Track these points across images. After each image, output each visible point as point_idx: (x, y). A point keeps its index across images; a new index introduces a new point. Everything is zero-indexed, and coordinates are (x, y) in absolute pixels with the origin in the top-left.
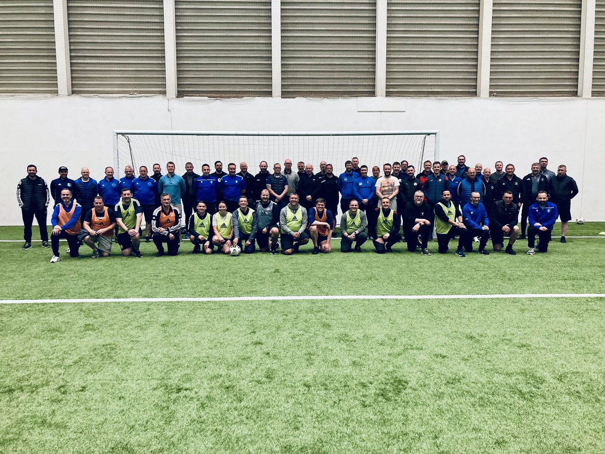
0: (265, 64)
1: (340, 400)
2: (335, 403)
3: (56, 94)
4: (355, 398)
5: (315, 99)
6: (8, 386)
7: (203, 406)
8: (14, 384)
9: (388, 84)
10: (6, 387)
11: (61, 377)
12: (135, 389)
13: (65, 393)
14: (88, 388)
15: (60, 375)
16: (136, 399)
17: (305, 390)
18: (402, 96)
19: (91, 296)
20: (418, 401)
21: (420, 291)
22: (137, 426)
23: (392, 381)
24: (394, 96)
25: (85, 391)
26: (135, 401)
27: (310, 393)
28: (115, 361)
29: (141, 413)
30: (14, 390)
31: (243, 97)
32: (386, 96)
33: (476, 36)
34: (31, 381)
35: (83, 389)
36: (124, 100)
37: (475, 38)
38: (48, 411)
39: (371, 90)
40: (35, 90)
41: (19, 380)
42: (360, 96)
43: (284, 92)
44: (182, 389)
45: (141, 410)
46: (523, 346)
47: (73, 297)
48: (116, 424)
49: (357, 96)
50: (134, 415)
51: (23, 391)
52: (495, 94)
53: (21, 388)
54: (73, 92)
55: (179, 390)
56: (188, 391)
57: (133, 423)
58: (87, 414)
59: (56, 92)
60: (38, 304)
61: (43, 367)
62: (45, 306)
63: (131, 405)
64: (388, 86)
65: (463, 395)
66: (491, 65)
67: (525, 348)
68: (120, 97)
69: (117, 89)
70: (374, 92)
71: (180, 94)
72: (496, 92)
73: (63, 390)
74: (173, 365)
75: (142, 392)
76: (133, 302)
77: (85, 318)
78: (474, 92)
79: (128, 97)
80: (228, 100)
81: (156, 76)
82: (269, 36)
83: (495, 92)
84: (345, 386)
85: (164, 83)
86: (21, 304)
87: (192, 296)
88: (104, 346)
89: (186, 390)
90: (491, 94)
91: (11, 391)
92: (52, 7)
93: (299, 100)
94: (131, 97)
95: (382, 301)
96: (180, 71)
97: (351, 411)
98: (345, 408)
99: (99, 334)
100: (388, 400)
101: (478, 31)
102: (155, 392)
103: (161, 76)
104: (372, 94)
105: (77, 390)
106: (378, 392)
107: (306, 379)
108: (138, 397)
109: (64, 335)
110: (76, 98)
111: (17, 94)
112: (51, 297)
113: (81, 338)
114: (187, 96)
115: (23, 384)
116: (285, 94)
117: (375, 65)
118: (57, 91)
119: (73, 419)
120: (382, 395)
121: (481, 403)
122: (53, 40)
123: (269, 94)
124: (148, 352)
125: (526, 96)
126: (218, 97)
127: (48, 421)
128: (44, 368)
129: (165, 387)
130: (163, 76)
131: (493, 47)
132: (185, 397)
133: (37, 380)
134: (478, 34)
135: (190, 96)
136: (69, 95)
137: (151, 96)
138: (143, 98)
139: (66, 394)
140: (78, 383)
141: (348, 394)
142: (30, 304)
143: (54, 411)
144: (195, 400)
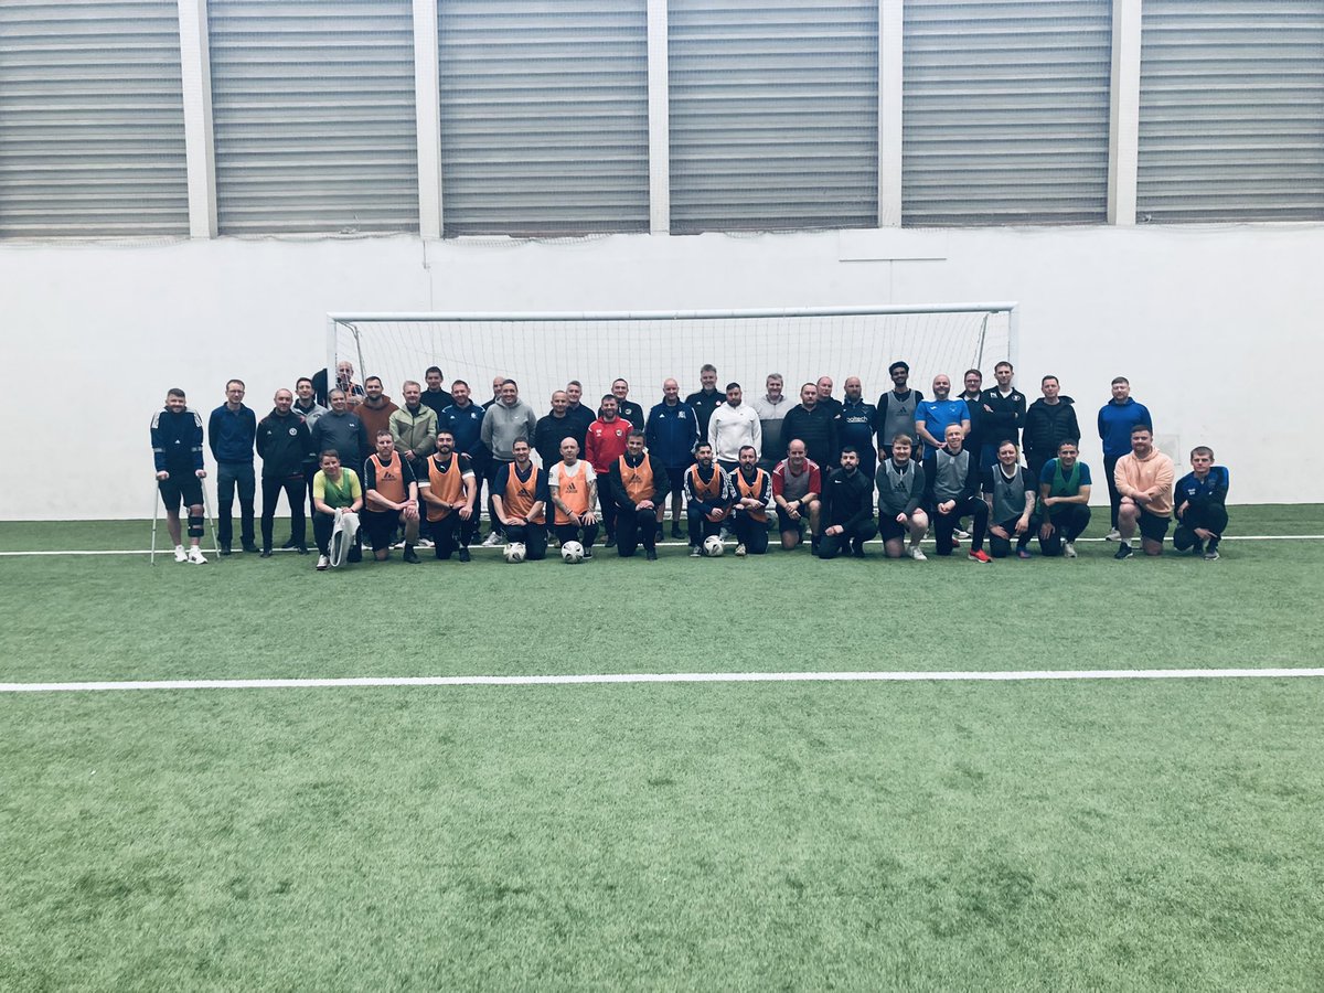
0: (634, 162)
1: (880, 920)
2: (868, 926)
3: (185, 237)
4: (915, 916)
5: (744, 234)
6: (116, 880)
7: (559, 931)
8: (130, 875)
9: (907, 199)
10: (110, 883)
11: (230, 858)
12: (400, 888)
13: (243, 896)
14: (295, 885)
15: (228, 853)
16: (404, 913)
17: (792, 895)
18: (936, 226)
19: (275, 673)
20: (1066, 925)
21: (1016, 662)
22: (415, 978)
23: (993, 874)
24: (921, 226)
25: (288, 892)
26: (405, 916)
27: (805, 903)
28: (345, 822)
29: (421, 945)
30: (129, 891)
31: (587, 234)
32: (904, 226)
33: (1105, 89)
34: (166, 868)
35: (284, 887)
36: (331, 245)
37: (1103, 93)
38: (212, 938)
39: (869, 214)
40: (141, 229)
41: (140, 866)
42: (844, 228)
43: (676, 221)
44: (507, 889)
45: (421, 938)
46: (1288, 793)
47: (236, 676)
48: (368, 973)
49: (837, 228)
50: (407, 951)
51: (149, 891)
52: (1149, 217)
53: (145, 884)
54: (222, 231)
55: (501, 893)
56: (522, 895)
57: (406, 970)
58: (300, 948)
59: (186, 232)
60: (162, 691)
61: (187, 834)
62: (178, 697)
63: (397, 927)
64: (906, 204)
65: (1169, 911)
66: (1139, 153)
67: (1293, 798)
68: (320, 240)
69: (312, 223)
70: (876, 217)
71: (450, 230)
72: (1151, 212)
73: (238, 888)
74: (479, 833)
75: (416, 897)
76: (368, 688)
77: (268, 724)
78: (1101, 213)
79: (338, 239)
80: (553, 241)
81: (397, 192)
82: (643, 101)
83: (1148, 213)
84: (885, 886)
85: (415, 206)
86: (127, 691)
87: (497, 673)
88: (315, 787)
89: (517, 892)
90: (1141, 218)
91: (122, 891)
92: (178, 50)
93: (710, 239)
94: (345, 239)
95: (931, 684)
96: (449, 180)
97: (910, 947)
98: (894, 940)
99: (303, 760)
100: (993, 921)
101: (1109, 78)
102: (445, 896)
103: (407, 192)
104: (872, 221)
105: (269, 890)
106: (965, 901)
107: (789, 868)
108: (409, 909)
109: (228, 762)
110: (228, 244)
111: (104, 238)
112: (189, 675)
113: (264, 770)
114: (464, 234)
115: (148, 876)
116: (679, 226)
117: (877, 158)
118: (188, 229)
119: (270, 959)
120: (976, 909)
121: (1219, 931)
122: (180, 122)
123: (644, 226)
124: (419, 802)
125: (1222, 221)
126: (532, 235)
127: (212, 964)
128: (191, 837)
129: (468, 885)
130: (413, 192)
131: (1145, 112)
132: (517, 908)
133: (180, 866)
134: (1109, 85)
135: (472, 234)
136: (212, 238)
137: (386, 236)
138: (370, 240)
139: (247, 898)
140: (271, 873)
141: (895, 905)
142: (146, 690)
143: (223, 941)
144: (541, 916)
